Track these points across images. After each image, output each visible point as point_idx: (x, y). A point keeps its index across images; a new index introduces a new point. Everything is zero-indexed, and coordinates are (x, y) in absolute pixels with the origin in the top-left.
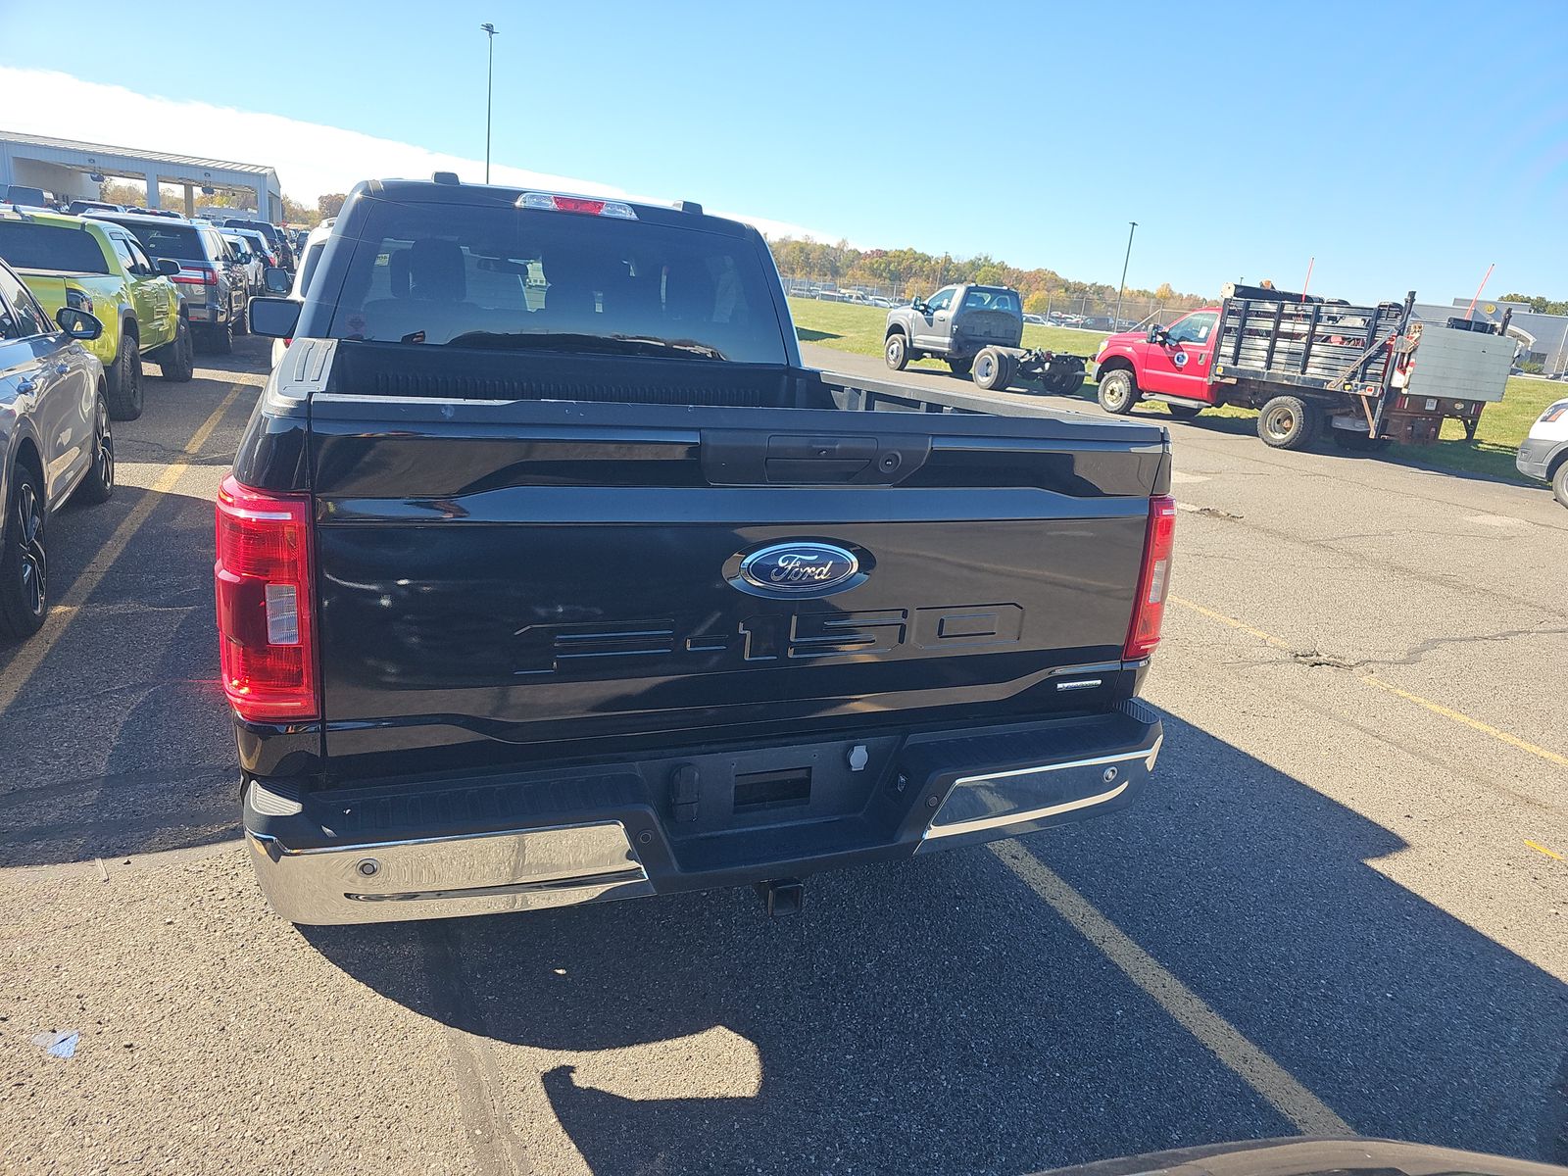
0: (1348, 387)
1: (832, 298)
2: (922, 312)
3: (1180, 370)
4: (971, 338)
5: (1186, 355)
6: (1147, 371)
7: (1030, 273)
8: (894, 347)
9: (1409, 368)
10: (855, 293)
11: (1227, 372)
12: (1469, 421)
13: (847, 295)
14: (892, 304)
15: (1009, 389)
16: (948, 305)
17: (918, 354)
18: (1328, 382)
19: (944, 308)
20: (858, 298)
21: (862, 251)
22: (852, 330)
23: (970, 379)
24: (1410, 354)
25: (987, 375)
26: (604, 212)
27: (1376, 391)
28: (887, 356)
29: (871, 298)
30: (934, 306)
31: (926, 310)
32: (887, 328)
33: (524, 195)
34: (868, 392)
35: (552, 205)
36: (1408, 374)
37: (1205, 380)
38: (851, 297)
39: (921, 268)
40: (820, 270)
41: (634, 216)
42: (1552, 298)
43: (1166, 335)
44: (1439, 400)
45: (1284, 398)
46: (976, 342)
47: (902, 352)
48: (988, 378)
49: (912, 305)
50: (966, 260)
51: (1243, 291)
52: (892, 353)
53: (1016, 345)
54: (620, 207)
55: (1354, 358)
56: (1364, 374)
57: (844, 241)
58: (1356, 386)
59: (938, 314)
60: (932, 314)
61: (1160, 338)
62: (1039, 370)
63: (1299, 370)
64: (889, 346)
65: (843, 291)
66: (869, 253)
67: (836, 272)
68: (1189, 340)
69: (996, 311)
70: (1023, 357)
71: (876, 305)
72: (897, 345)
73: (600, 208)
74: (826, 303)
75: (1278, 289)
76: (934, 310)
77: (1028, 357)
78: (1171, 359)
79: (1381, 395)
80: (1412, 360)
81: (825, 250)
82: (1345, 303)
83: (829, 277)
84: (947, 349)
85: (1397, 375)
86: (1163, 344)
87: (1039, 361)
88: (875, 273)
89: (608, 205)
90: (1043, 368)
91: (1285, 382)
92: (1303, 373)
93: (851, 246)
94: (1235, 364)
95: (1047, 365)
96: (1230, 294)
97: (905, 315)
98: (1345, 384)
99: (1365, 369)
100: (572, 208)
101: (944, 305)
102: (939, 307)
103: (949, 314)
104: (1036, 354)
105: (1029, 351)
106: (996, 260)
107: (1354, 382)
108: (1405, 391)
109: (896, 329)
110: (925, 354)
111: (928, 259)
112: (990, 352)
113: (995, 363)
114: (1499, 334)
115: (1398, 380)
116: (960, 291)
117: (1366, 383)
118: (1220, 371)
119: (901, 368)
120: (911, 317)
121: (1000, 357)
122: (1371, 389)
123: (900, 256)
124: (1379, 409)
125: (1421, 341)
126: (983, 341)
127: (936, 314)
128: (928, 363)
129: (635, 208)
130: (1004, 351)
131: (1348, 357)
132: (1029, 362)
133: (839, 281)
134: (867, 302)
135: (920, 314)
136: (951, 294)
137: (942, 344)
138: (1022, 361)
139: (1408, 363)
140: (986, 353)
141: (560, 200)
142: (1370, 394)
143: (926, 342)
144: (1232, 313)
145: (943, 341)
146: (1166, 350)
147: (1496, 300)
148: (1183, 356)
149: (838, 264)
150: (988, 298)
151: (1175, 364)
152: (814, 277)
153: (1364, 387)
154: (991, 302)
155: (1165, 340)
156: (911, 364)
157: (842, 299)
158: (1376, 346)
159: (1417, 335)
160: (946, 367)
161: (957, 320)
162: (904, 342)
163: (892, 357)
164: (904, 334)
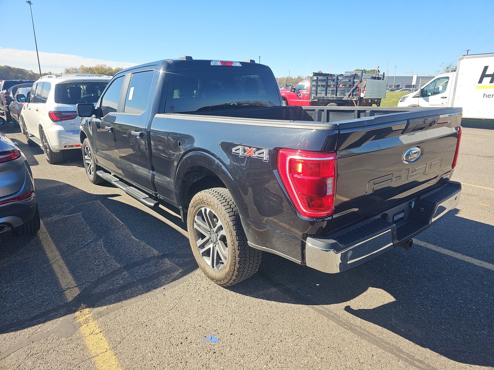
0: (349, 98)
3: (300, 99)
5: (301, 94)
6: (291, 100)
9: (365, 91)
11: (315, 98)
12: (378, 104)
18: (343, 97)
24: (364, 88)
27: (357, 99)
34: (327, 110)
35: (220, 64)
36: (364, 93)
37: (308, 101)
41: (241, 65)
42: (367, 69)
43: (294, 89)
44: (371, 99)
45: (332, 103)
51: (315, 74)
55: (349, 90)
56: (353, 94)
58: (351, 98)
61: (293, 90)
63: (335, 95)
68: (301, 90)
73: (232, 64)
75: (323, 73)
78: (297, 96)
79: (358, 100)
80: (365, 89)
82: (342, 75)
85: (362, 93)
86: (294, 92)
91: (332, 99)
92: (336, 96)
94: (317, 95)
96: (312, 75)
98: (348, 98)
99: (353, 93)
100: (224, 64)
107: (351, 97)
108: (364, 98)
114: (382, 80)
115: (362, 95)
117: (354, 97)
118: (312, 98)
122: (355, 99)
124: (358, 103)
125: (367, 84)
131: (348, 90)
139: (364, 90)
141: (222, 62)
142: (355, 100)
144: (313, 80)
146: (295, 93)
147: (354, 71)
148: (301, 95)
151: (299, 97)
153: (353, 98)
155: (294, 90)
158: (355, 87)
159: (365, 82)
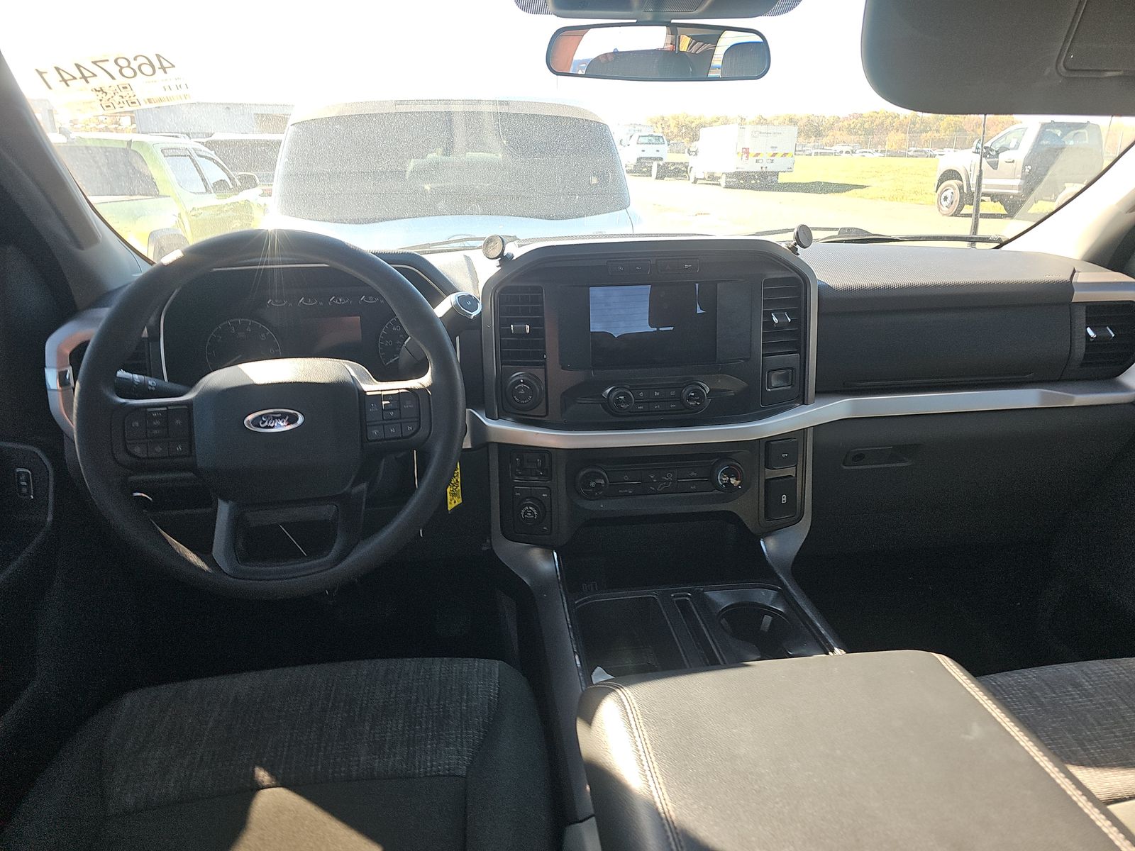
8: (948, 193)
19: (1012, 149)
22: (874, 179)
28: (939, 203)
32: (939, 175)
47: (957, 197)
52: (946, 198)
59: (1005, 156)
60: (997, 157)
64: (942, 193)
65: (830, 148)
67: (819, 134)
72: (952, 191)
74: (819, 159)
84: (1016, 192)
97: (962, 160)
101: (1011, 146)
109: (951, 175)
119: (956, 214)
120: (970, 161)
127: (1002, 155)
137: (1012, 187)
149: (822, 128)
156: (969, 209)
161: (1029, 160)
162: (961, 188)
163: (945, 204)
164: (960, 180)
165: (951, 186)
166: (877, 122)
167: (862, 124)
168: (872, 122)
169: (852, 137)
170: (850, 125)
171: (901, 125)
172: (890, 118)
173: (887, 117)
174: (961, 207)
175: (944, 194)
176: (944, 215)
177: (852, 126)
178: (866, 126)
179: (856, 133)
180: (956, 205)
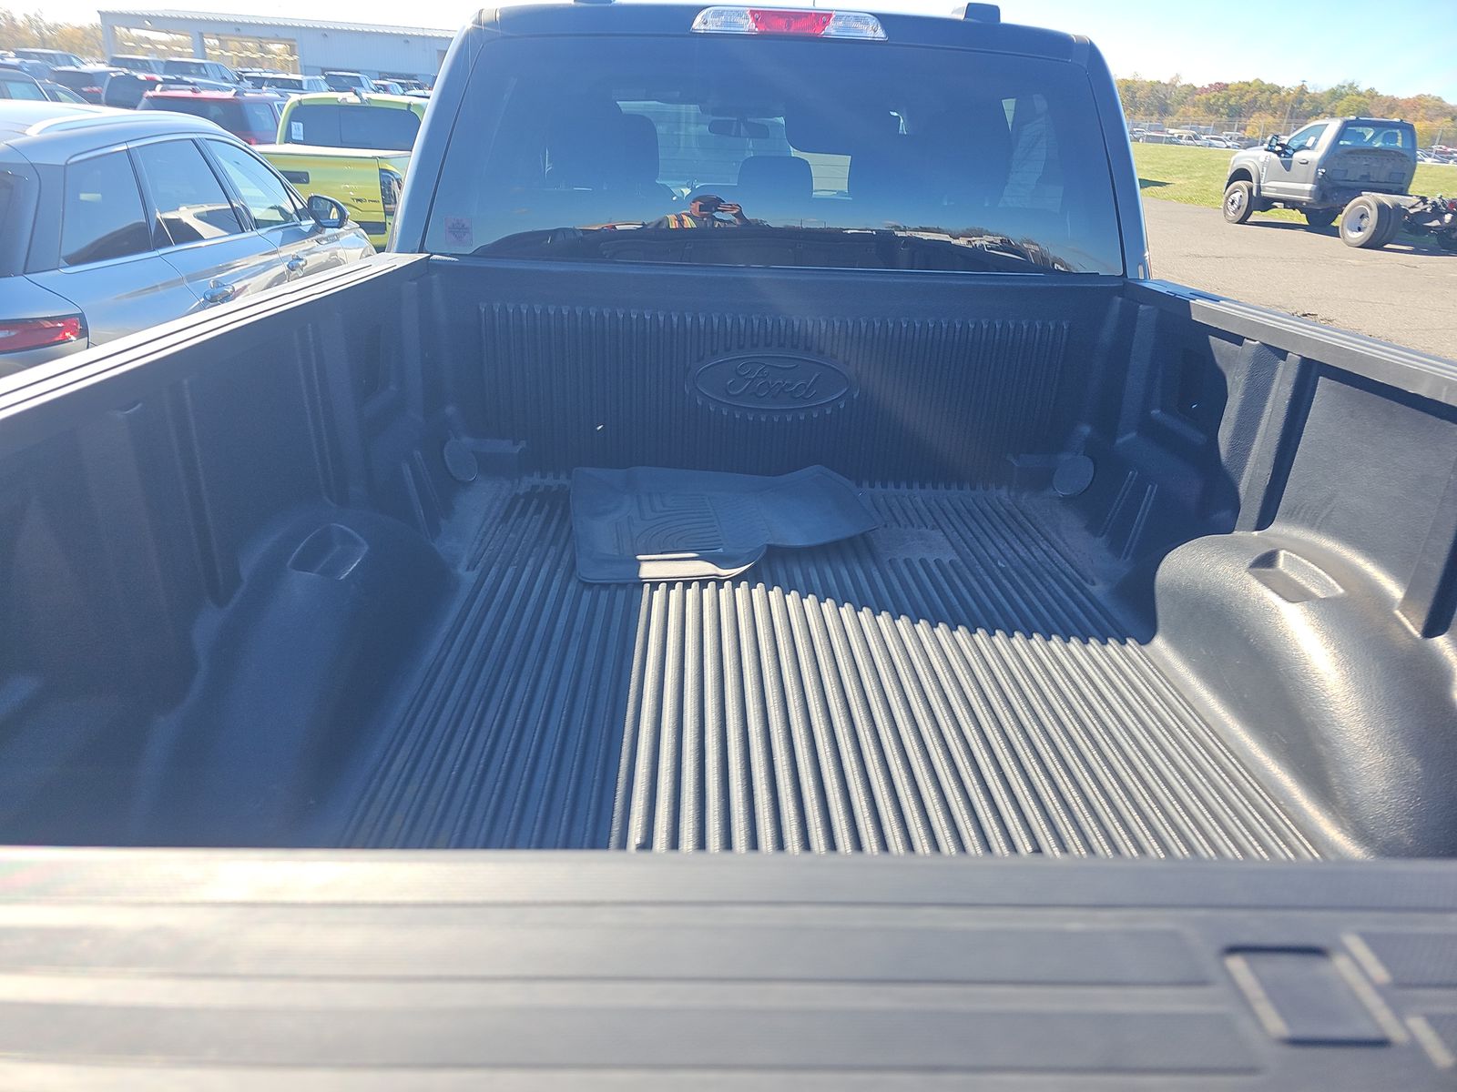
1: (1158, 140)
2: (1278, 153)
4: (1342, 184)
7: (1407, 101)
8: (1236, 196)
10: (1186, 133)
13: (1176, 136)
14: (1229, 144)
15: (1388, 246)
16: (1314, 144)
17: (1266, 204)
19: (1308, 148)
20: (1190, 138)
21: (1198, 85)
22: (1180, 176)
23: (1335, 232)
25: (1360, 229)
26: (831, 30)
28: (1226, 208)
29: (1204, 137)
30: (1295, 144)
31: (1284, 151)
32: (1229, 173)
33: (704, 12)
35: (748, 26)
38: (1180, 137)
39: (1268, 103)
40: (1146, 110)
41: (880, 34)
46: (1348, 189)
47: (1245, 202)
48: (1361, 234)
49: (1266, 146)
50: (1326, 89)
52: (1233, 203)
53: (1403, 192)
54: (857, 19)
57: (1178, 76)
59: (1298, 156)
60: (1291, 156)
62: (1436, 223)
64: (1230, 194)
65: (1171, 131)
66: (1207, 86)
67: (1164, 110)
69: (1376, 150)
70: (1413, 207)
71: (1210, 145)
72: (1240, 192)
73: (826, 23)
74: (1151, 146)
76: (1295, 151)
77: (1421, 206)
81: (1155, 87)
83: (1156, 116)
84: (1306, 198)
87: (1437, 212)
88: (1211, 109)
89: (839, 18)
90: (1442, 220)
93: (1185, 81)
95: (1448, 217)
97: (1255, 158)
100: (781, 27)
101: (1309, 144)
102: (1302, 147)
103: (1315, 156)
104: (1434, 203)
105: (1424, 200)
106: (1363, 88)
109: (1242, 174)
110: (1275, 204)
111: (1277, 90)
112: (1369, 201)
113: (1373, 215)
116: (1333, 126)
119: (1242, 221)
120: (1262, 159)
121: (1382, 208)
123: (1244, 88)
126: (1358, 188)
127: (1296, 155)
128: (1279, 214)
129: (884, 19)
130: (1388, 200)
132: (1422, 213)
133: (1168, 120)
134: (1198, 143)
135: (1275, 156)
136: (1319, 131)
137: (1302, 192)
138: (1412, 211)
140: (1360, 203)
141: (760, 15)
143: (1279, 190)
145: (1303, 188)
149: (1169, 102)
150: (1370, 133)
152: (1138, 117)
154: (1373, 138)
156: (1257, 216)
157: (1170, 141)
160: (1301, 219)
161: (1325, 162)
162: (1250, 190)
163: (1232, 208)
164: (1251, 181)
165: (1240, 187)
166: (1247, 98)
167: (1227, 99)
168: (1241, 98)
169: (1211, 117)
170: (1210, 99)
171: (1283, 103)
172: (1268, 93)
173: (1262, 92)
174: (1248, 213)
175: (1232, 196)
176: (1230, 221)
177: (1212, 101)
178: (1232, 102)
179: (1217, 111)
180: (1243, 210)
